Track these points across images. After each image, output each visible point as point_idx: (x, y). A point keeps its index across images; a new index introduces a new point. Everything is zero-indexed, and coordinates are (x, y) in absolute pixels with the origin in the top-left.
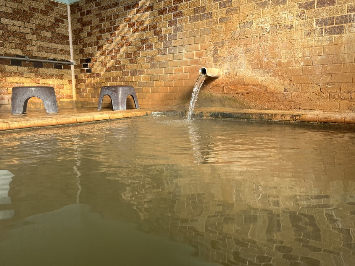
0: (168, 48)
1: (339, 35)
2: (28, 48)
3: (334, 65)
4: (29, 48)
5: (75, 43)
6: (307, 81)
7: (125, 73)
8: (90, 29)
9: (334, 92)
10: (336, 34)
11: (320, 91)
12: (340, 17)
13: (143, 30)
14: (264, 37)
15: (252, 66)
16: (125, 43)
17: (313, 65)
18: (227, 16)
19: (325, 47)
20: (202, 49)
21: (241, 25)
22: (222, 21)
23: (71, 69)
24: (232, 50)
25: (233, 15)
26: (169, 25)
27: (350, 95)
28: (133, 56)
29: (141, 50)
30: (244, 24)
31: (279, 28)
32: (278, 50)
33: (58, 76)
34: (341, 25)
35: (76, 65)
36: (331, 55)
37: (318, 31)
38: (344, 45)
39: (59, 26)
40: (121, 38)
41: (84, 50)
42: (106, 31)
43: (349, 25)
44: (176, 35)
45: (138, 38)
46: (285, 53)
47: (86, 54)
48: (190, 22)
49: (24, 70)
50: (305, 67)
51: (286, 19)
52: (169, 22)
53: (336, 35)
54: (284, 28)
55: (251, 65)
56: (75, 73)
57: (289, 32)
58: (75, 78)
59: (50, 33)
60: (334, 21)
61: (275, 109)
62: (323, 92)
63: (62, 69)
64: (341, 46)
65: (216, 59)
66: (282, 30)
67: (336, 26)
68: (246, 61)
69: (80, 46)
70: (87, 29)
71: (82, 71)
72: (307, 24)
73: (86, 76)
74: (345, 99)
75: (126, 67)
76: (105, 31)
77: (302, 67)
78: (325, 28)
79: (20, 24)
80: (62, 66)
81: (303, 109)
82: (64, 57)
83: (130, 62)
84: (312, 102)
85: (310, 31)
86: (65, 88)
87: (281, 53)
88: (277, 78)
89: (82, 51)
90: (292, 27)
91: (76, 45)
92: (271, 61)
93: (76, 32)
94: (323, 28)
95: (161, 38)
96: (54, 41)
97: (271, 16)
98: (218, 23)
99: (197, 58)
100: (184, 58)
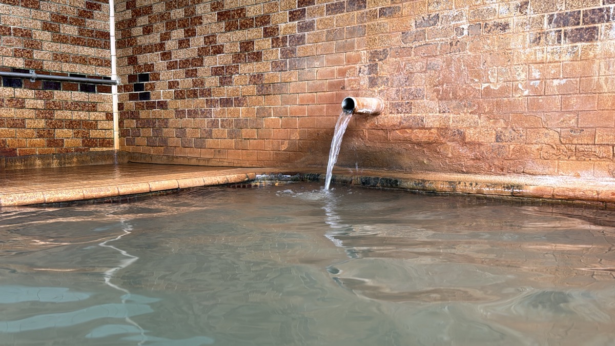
0: (288, 60)
1: (590, 44)
2: (35, 55)
3: (582, 95)
4: (37, 55)
5: (120, 45)
6: (535, 124)
7: (211, 102)
8: (149, 21)
9: (585, 144)
10: (583, 41)
11: (558, 142)
12: (590, 11)
13: (244, 25)
14: (458, 43)
15: (438, 94)
16: (212, 49)
17: (546, 94)
18: (393, 5)
19: (566, 64)
20: (348, 62)
21: (419, 21)
22: (384, 14)
23: (111, 93)
24: (402, 67)
25: (404, 4)
26: (290, 18)
27: (612, 149)
28: (226, 72)
29: (240, 62)
30: (424, 19)
31: (485, 28)
32: (485, 67)
33: (87, 105)
34: (592, 25)
35: (121, 86)
36: (577, 77)
37: (553, 35)
38: (598, 61)
39: (93, 15)
40: (205, 39)
41: (136, 58)
42: (178, 26)
43: (607, 26)
44: (303, 37)
45: (234, 40)
46: (496, 72)
47: (140, 66)
48: (329, 15)
49: (26, 95)
50: (531, 97)
51: (497, 13)
52: (290, 13)
53: (584, 43)
54: (493, 28)
55: (435, 93)
56: (119, 99)
57: (501, 36)
58: (119, 109)
59: (76, 27)
60: (579, 19)
61: (479, 173)
62: (564, 144)
63: (95, 92)
64: (593, 62)
65: (374, 80)
66: (490, 31)
67: (584, 26)
68: (426, 86)
69: (130, 51)
70: (143, 20)
71: (132, 97)
72: (533, 22)
73: (140, 105)
74: (603, 157)
75: (214, 92)
76: (175, 25)
77: (526, 98)
78: (565, 30)
79: (22, 13)
80: (96, 87)
81: (530, 174)
82: (99, 70)
83: (221, 83)
84: (546, 161)
85: (538, 36)
86: (99, 127)
87: (489, 73)
88: (482, 117)
89: (133, 61)
90: (507, 27)
91: (123, 49)
92: (471, 87)
93: (122, 25)
94: (561, 31)
95: (276, 42)
96: (83, 42)
97: (470, 7)
98: (376, 16)
99: (340, 79)
100: (318, 78)
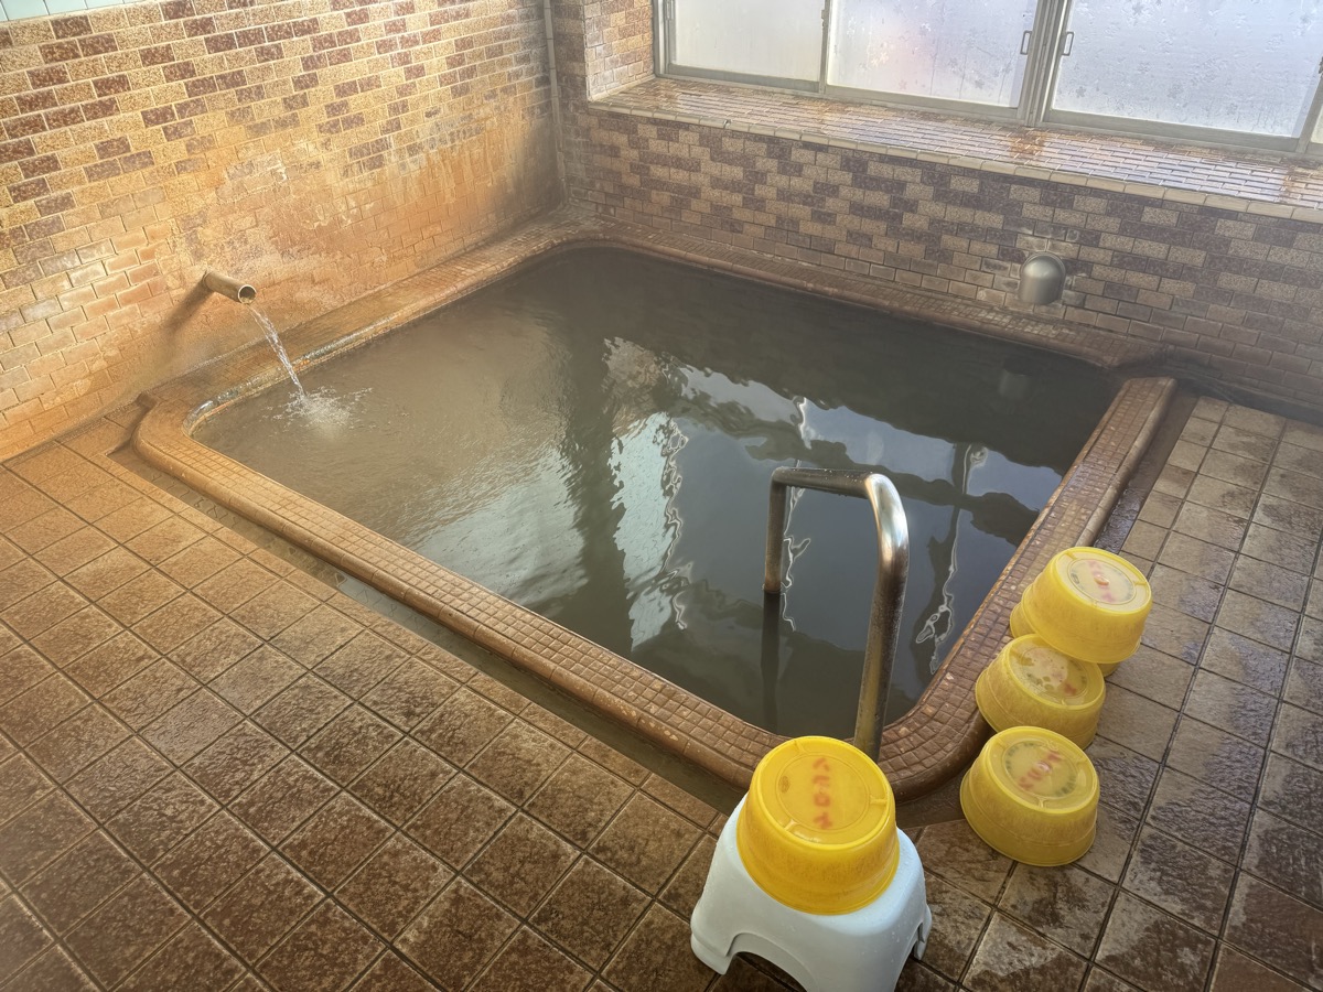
0: (38, 262)
1: (381, 169)
3: (386, 213)
12: (375, 142)
17: (363, 219)
18: (192, 157)
19: (370, 189)
20: (153, 238)
21: (231, 172)
22: (185, 169)
26: (15, 197)
30: (235, 168)
34: (379, 154)
36: (379, 199)
43: (388, 153)
44: (55, 222)
50: (353, 225)
51: (307, 152)
52: (12, 190)
53: (377, 170)
54: (308, 167)
57: (317, 175)
60: (369, 149)
64: (387, 185)
65: (198, 252)
66: (306, 171)
67: (374, 155)
72: (338, 157)
74: (410, 256)
77: (350, 226)
78: (362, 160)
85: (345, 169)
87: (317, 212)
88: (322, 254)
90: (319, 165)
92: (305, 229)
97: (281, 149)
98: (174, 173)
99: (147, 263)
100: (109, 273)
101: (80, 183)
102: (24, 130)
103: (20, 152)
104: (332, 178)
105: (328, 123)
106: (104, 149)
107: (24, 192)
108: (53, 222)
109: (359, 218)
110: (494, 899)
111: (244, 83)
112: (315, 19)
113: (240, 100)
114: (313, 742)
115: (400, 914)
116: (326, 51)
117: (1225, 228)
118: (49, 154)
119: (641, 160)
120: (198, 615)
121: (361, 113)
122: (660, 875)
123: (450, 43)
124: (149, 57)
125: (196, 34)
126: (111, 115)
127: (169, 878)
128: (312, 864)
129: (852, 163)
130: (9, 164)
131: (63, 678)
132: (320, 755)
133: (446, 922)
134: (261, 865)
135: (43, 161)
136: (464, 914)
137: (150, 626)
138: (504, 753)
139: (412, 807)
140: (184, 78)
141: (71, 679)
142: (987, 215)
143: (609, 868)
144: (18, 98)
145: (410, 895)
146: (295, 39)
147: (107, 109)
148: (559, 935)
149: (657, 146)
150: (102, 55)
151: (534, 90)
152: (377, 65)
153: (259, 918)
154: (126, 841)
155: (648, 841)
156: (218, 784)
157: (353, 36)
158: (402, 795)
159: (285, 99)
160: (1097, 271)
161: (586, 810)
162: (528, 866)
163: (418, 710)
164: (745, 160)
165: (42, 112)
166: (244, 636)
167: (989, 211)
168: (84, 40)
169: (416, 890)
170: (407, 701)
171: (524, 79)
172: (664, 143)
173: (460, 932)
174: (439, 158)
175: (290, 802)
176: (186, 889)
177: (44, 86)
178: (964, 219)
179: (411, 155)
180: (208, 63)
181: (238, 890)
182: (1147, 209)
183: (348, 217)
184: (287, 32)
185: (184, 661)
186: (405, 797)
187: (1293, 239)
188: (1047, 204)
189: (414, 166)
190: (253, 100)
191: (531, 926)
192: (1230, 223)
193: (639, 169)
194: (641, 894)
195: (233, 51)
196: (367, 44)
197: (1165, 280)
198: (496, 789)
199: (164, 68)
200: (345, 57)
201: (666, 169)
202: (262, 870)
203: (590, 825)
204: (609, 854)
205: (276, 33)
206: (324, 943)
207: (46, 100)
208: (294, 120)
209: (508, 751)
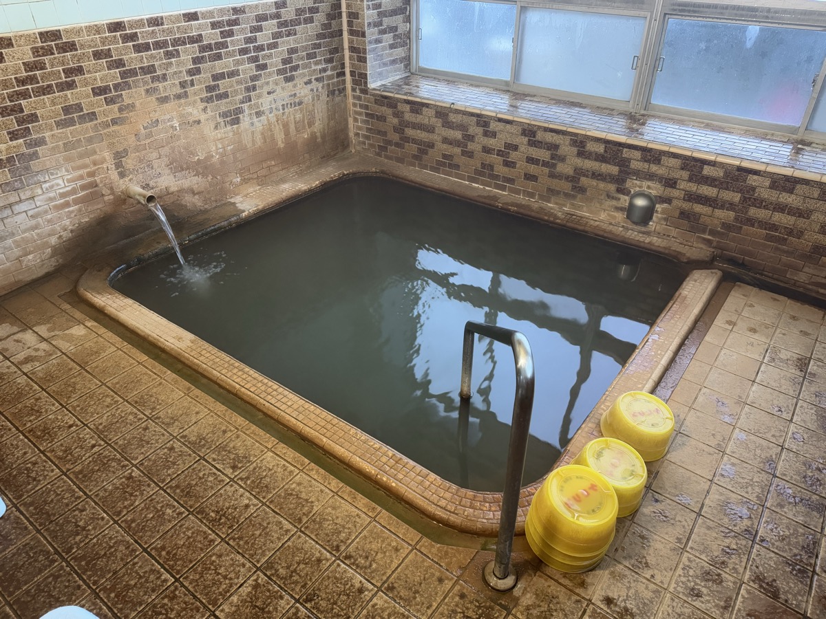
0: (23, 177)
1: (238, 125)
3: (241, 152)
10: (235, 125)
12: (234, 109)
14: (176, 136)
17: (226, 155)
18: (121, 116)
19: (231, 138)
20: (95, 164)
21: (145, 125)
22: (117, 123)
25: (130, 114)
26: (11, 138)
30: (148, 123)
31: (188, 124)
32: (194, 147)
34: (237, 116)
36: (237, 144)
43: (242, 115)
44: (36, 153)
46: (200, 149)
50: (220, 159)
51: (193, 114)
52: (9, 133)
54: (193, 123)
55: (170, 170)
57: (198, 128)
60: (231, 113)
64: (241, 134)
65: (123, 173)
66: (191, 126)
67: (234, 117)
68: (163, 167)
72: (212, 118)
85: (216, 125)
87: (197, 150)
90: (200, 122)
92: (190, 161)
94: (225, 120)
97: (176, 112)
98: (110, 125)
99: (90, 180)
100: (67, 185)
101: (51, 130)
102: (18, 98)
103: (15, 111)
104: (208, 130)
105: (206, 97)
106: (67, 110)
107: (17, 135)
108: (33, 153)
109: (223, 155)
110: (279, 586)
111: (155, 72)
112: (201, 35)
113: (152, 82)
114: (174, 483)
115: (220, 594)
116: (206, 54)
117: (752, 180)
118: (33, 112)
119: (400, 125)
120: (108, 400)
121: (227, 91)
122: (383, 575)
123: (283, 50)
124: (97, 55)
125: (127, 42)
126: (73, 89)
127: (79, 566)
128: (168, 560)
129: (527, 132)
130: (8, 118)
131: (22, 437)
132: (178, 491)
133: (249, 599)
134: (136, 560)
135: (29, 117)
136: (260, 595)
137: (78, 406)
138: (291, 494)
139: (232, 526)
140: (118, 68)
141: (26, 437)
142: (609, 166)
143: (352, 569)
144: (15, 78)
145: (227, 581)
146: (188, 46)
147: (70, 85)
148: (318, 610)
149: (408, 116)
150: (68, 54)
151: (335, 80)
152: (238, 63)
153: (133, 593)
154: (54, 542)
155: (377, 553)
156: (114, 507)
157: (224, 45)
158: (227, 518)
159: (180, 82)
160: (675, 202)
161: (340, 532)
162: (302, 566)
163: (240, 465)
164: (462, 127)
165: (30, 87)
166: (136, 414)
167: (610, 164)
168: (58, 44)
169: (231, 579)
170: (234, 459)
171: (329, 73)
172: (413, 115)
173: (257, 607)
174: (275, 119)
175: (157, 520)
176: (89, 573)
177: (32, 71)
178: (594, 168)
179: (257, 117)
180: (133, 59)
181: (122, 575)
182: (705, 167)
183: (217, 154)
184: (183, 42)
185: (97, 428)
186: (229, 520)
187: (794, 188)
188: (646, 161)
189: (260, 123)
190: (160, 82)
191: (301, 604)
192: (755, 177)
193: (399, 130)
194: (371, 587)
195: (149, 53)
196: (233, 50)
197: (716, 210)
198: (285, 517)
199: (106, 62)
200: (219, 57)
201: (415, 130)
202: (137, 563)
203: (342, 541)
204: (352, 561)
205: (177, 42)
206: (172, 610)
207: (32, 80)
208: (186, 95)
209: (294, 493)
